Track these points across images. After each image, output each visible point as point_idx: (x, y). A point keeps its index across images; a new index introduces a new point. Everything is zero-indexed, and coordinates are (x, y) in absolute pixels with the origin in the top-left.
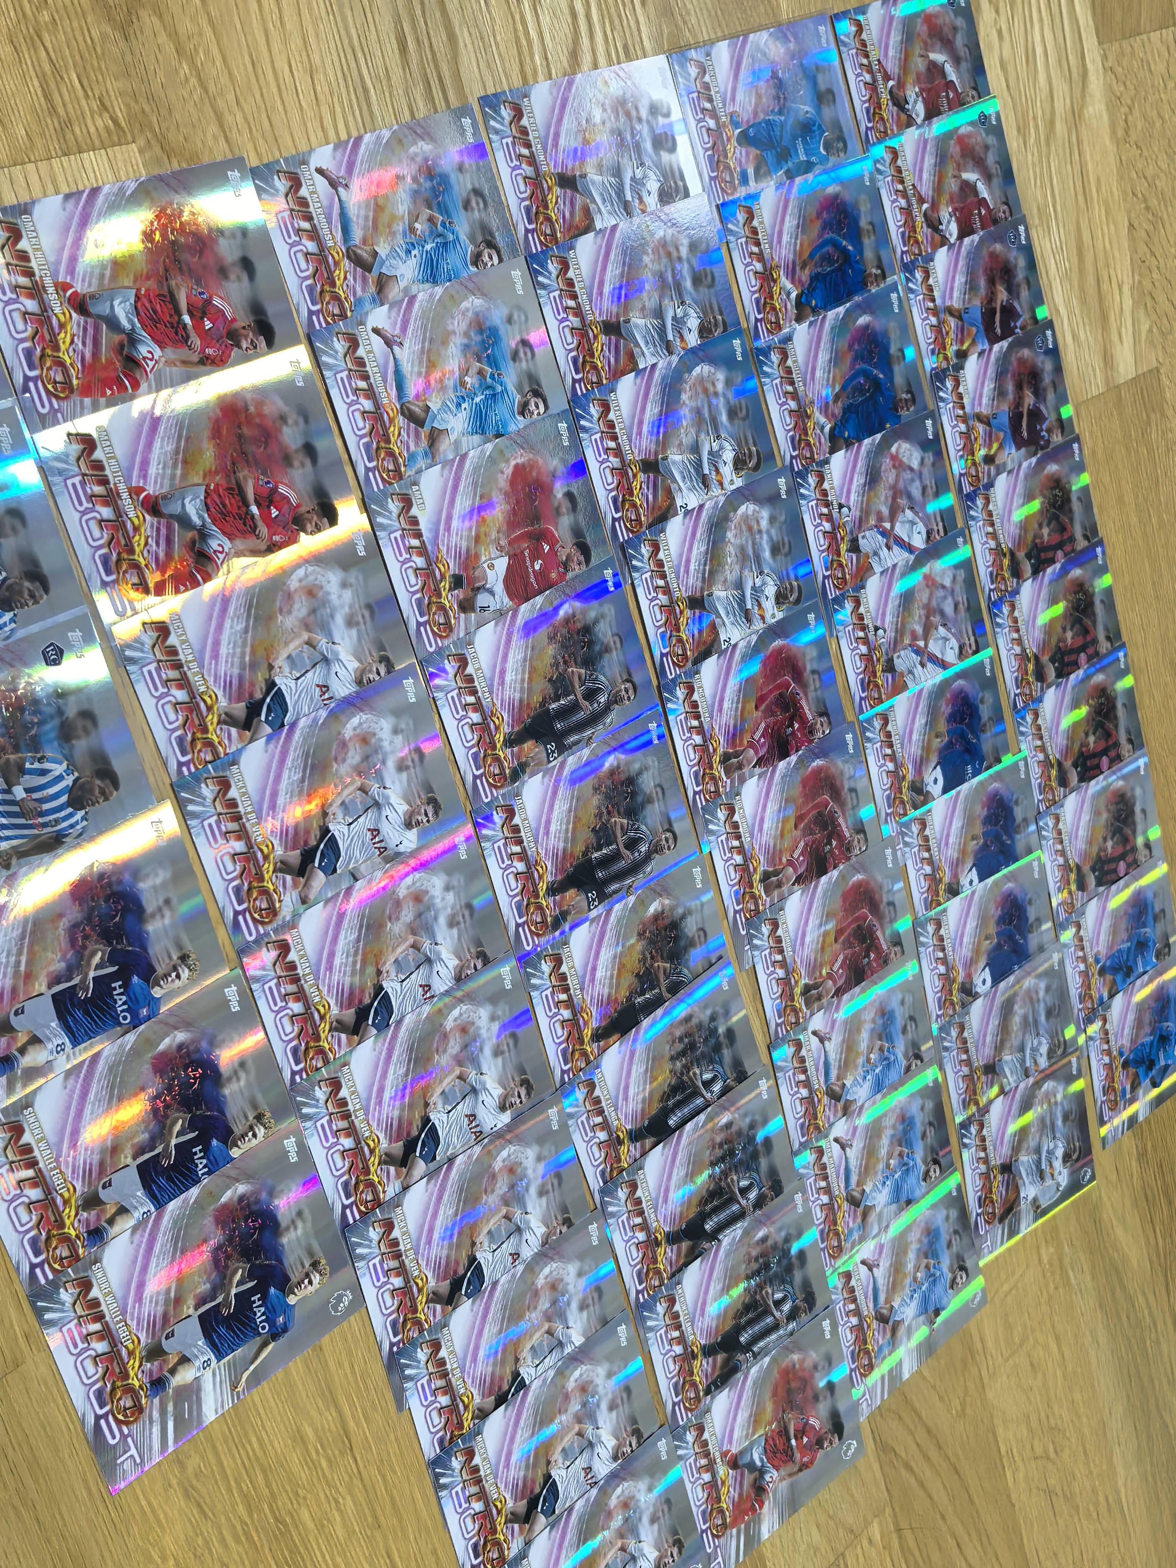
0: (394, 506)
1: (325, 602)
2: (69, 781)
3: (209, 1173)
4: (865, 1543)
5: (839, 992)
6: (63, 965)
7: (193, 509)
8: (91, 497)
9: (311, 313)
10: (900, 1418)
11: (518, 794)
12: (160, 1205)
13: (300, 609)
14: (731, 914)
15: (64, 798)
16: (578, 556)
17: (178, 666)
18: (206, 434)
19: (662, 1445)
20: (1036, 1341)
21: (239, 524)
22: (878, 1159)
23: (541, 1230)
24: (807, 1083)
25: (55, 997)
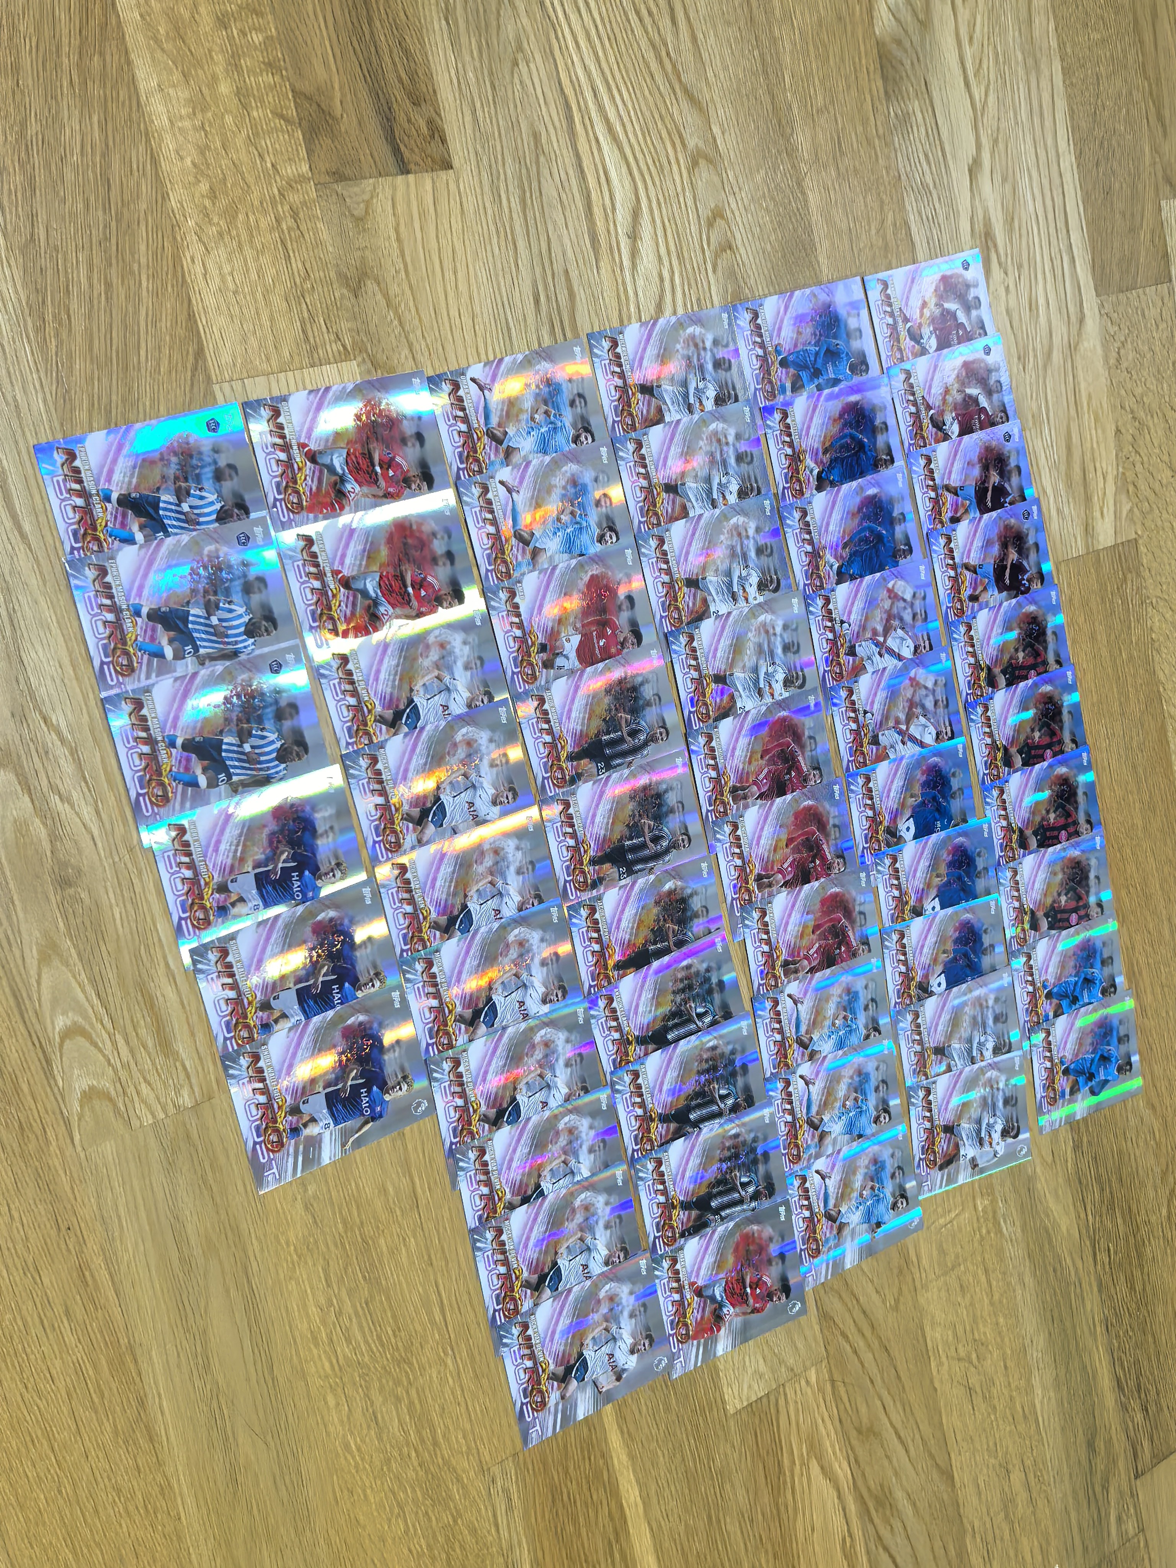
0: (503, 595)
1: (451, 653)
2: (278, 745)
3: (341, 1004)
4: (803, 1383)
5: (813, 970)
6: (263, 856)
7: (371, 586)
8: (308, 574)
10: (840, 1297)
11: (574, 793)
12: (308, 1017)
13: (434, 655)
14: (729, 899)
15: (274, 755)
16: (632, 639)
17: (352, 683)
18: (383, 541)
19: (643, 1263)
20: (966, 1268)
21: (400, 598)
22: (836, 1099)
23: (565, 1091)
24: (781, 1031)
25: (257, 875)
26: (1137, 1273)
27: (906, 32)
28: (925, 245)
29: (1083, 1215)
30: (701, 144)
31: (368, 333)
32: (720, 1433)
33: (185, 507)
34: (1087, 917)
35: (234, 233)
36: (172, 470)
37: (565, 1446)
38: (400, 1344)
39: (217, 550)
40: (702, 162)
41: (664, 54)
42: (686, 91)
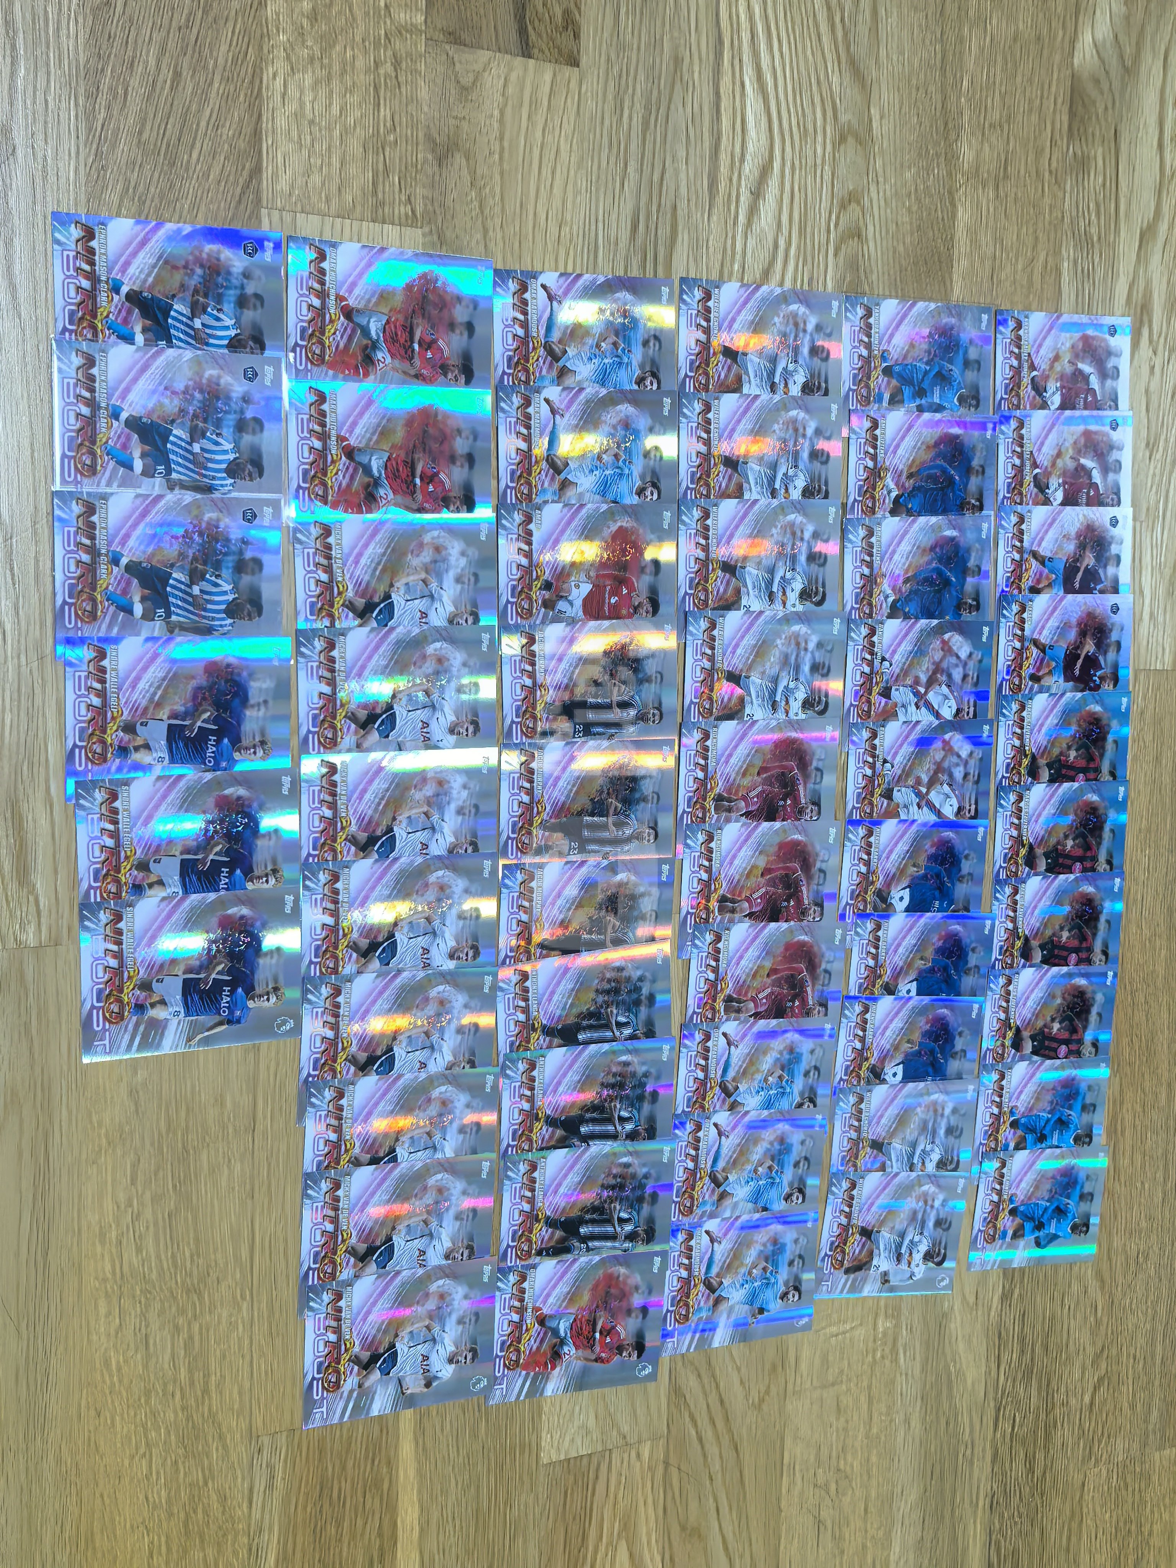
0: (518, 517)
1: (445, 560)
2: (230, 597)
3: (227, 889)
4: (633, 1455)
5: (757, 1016)
6: (183, 709)
7: (376, 465)
8: (311, 431)
9: (504, 373)
10: (699, 1376)
11: (542, 748)
12: (186, 892)
13: (426, 556)
14: (684, 912)
15: (223, 607)
16: (647, 606)
17: (329, 557)
19: (487, 1269)
20: (849, 1390)
21: (404, 487)
22: (748, 1161)
23: (449, 1058)
24: (705, 1069)
25: (170, 726)
26: (1040, 1456)
27: (1107, 73)
28: (1073, 297)
29: (994, 1373)
30: (855, 122)
31: (442, 205)
32: (526, 1478)
33: (197, 323)
34: (1078, 1053)
35: (325, 61)
36: (194, 282)
37: (350, 1438)
38: (195, 1272)
39: (219, 377)
40: (851, 140)
41: (837, 19)
42: (853, 63)
